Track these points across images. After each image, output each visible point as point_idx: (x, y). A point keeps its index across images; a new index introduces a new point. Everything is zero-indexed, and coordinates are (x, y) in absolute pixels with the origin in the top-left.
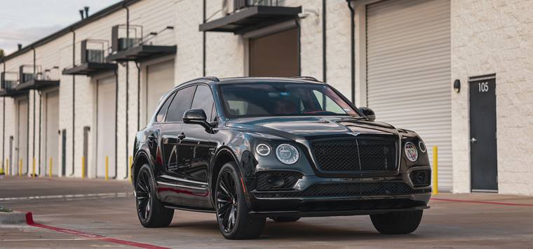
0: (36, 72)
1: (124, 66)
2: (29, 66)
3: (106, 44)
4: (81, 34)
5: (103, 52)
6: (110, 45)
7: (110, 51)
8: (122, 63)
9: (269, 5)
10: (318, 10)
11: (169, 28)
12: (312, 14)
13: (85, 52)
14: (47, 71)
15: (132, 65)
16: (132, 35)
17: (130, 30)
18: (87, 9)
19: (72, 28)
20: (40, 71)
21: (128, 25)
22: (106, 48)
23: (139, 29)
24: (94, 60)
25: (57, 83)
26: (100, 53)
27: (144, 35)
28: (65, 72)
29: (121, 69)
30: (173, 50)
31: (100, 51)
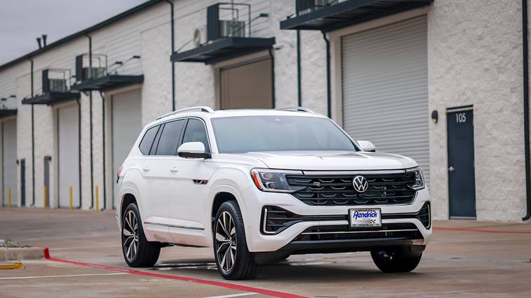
1: (87, 95)
3: (67, 73)
4: (41, 63)
5: (65, 81)
6: (74, 74)
7: (74, 80)
8: (85, 93)
9: (242, 36)
10: (293, 41)
11: (135, 57)
12: (286, 45)
13: (46, 81)
14: (3, 99)
15: (96, 94)
16: (95, 64)
17: (92, 59)
18: (44, 37)
19: (30, 57)
21: (90, 55)
22: (67, 77)
23: (103, 58)
24: (56, 90)
25: (15, 112)
26: (62, 82)
27: (109, 64)
28: (25, 101)
29: (84, 98)
30: (140, 79)
31: (62, 80)
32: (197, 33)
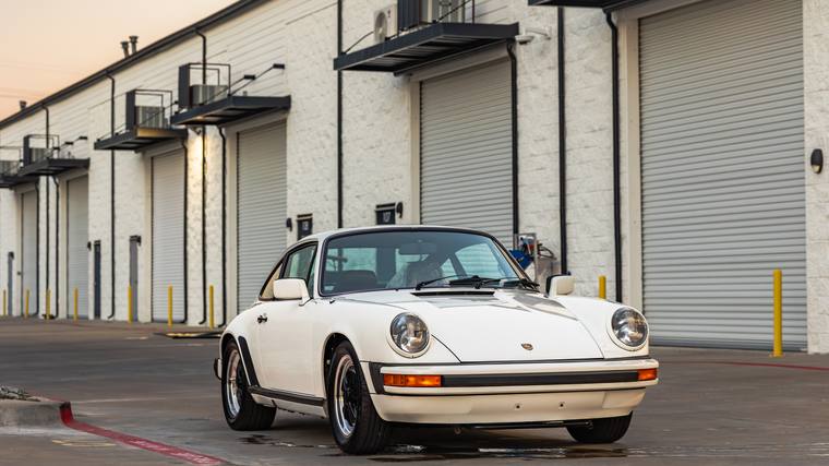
0: (51, 146)
1: (198, 133)
2: (38, 136)
3: (167, 96)
4: (125, 81)
5: (164, 109)
6: (176, 98)
7: (176, 108)
8: (194, 129)
10: (550, 30)
11: (276, 66)
13: (132, 110)
14: (68, 143)
15: (212, 130)
16: (212, 80)
17: (208, 72)
18: (134, 40)
19: (109, 72)
20: (56, 145)
21: (204, 64)
22: (167, 103)
23: (224, 70)
24: (147, 125)
25: (86, 164)
26: (156, 112)
27: (233, 79)
28: (99, 145)
29: (194, 139)
30: (284, 104)
31: (157, 108)
32: (381, 19)
